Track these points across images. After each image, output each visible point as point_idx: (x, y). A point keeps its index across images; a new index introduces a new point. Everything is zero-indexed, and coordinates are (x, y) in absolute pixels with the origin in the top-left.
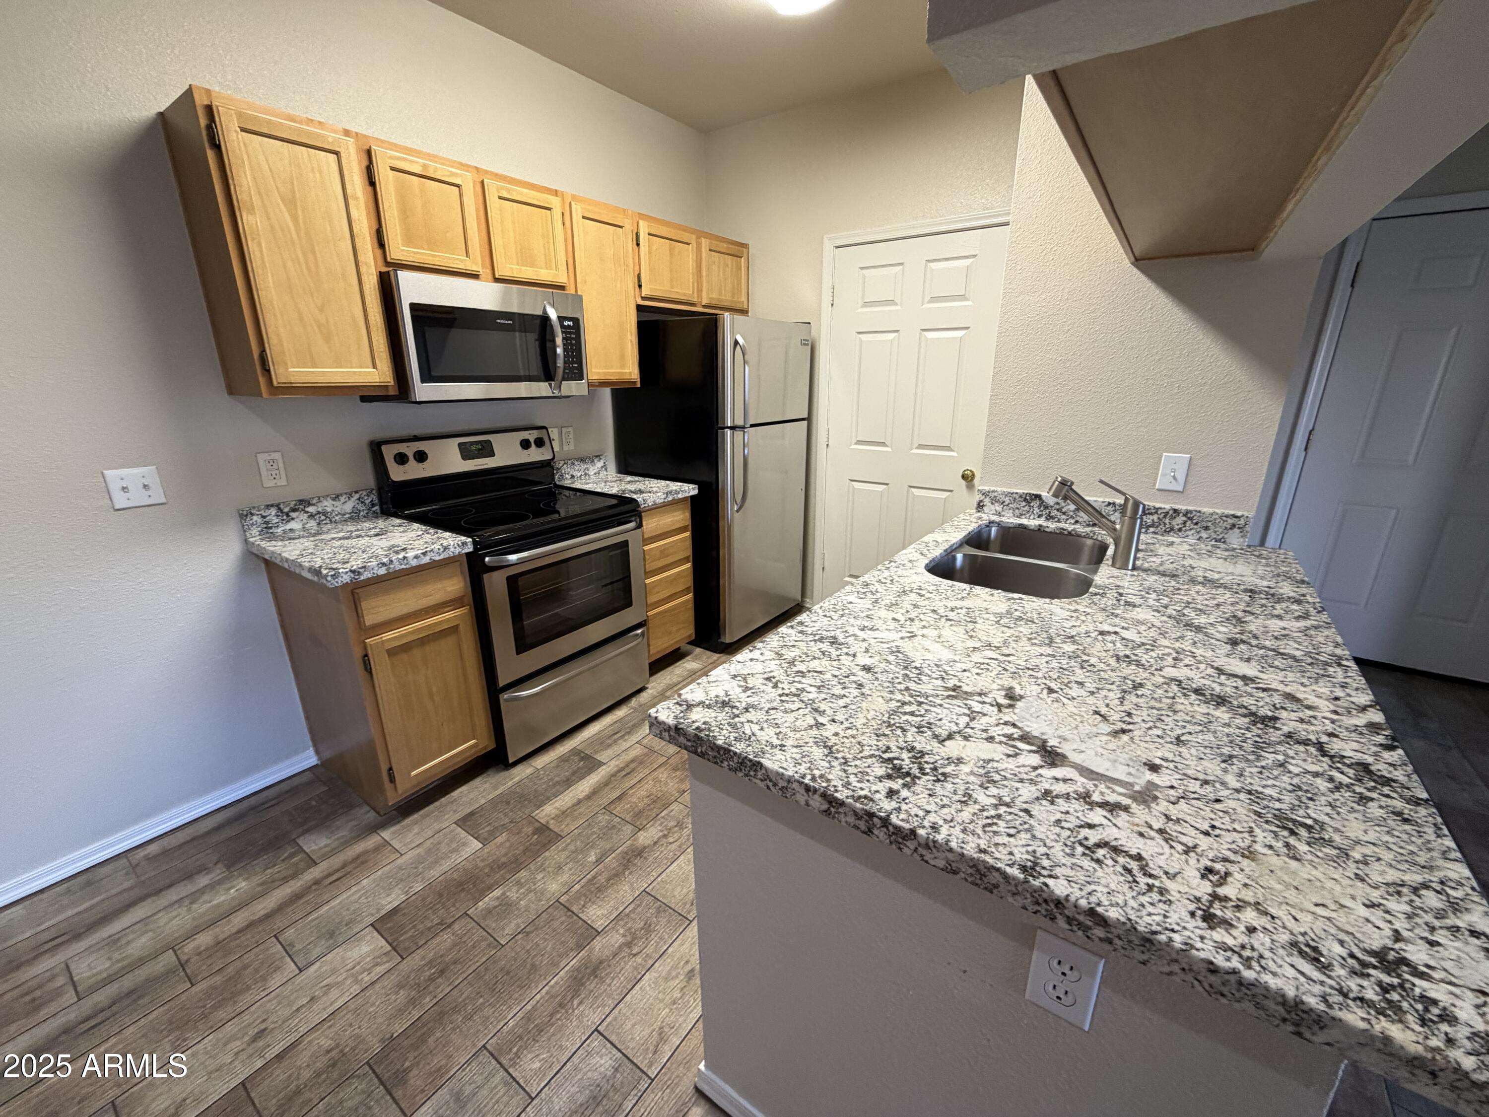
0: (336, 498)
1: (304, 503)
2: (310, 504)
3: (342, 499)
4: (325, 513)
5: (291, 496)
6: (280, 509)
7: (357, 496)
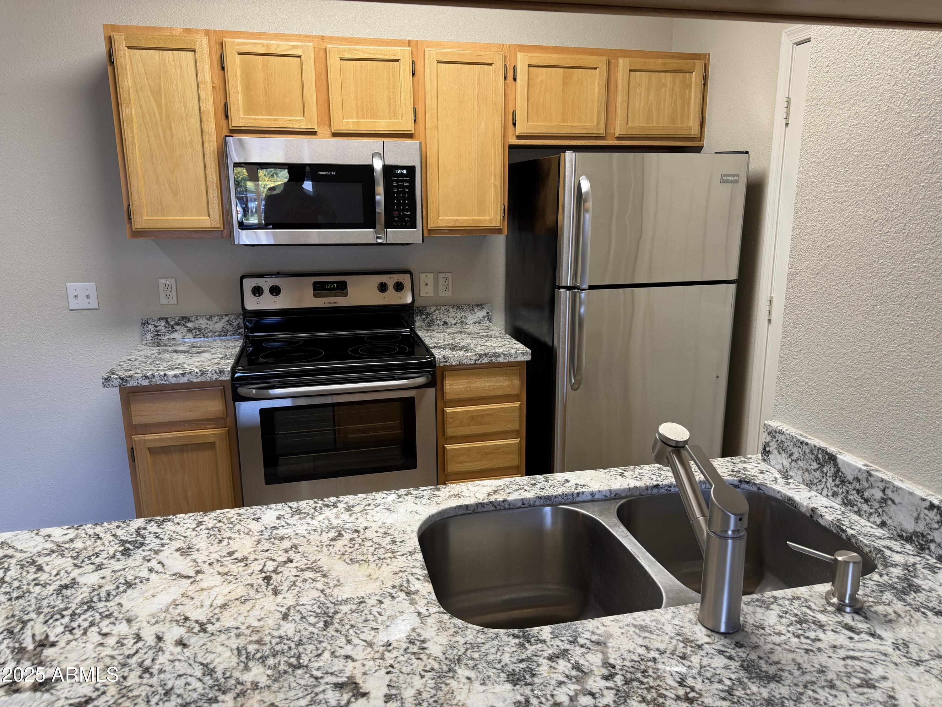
0: (210, 318)
1: (186, 319)
2: (189, 321)
3: (215, 319)
4: (200, 329)
5: (176, 313)
6: (167, 322)
7: (227, 318)
